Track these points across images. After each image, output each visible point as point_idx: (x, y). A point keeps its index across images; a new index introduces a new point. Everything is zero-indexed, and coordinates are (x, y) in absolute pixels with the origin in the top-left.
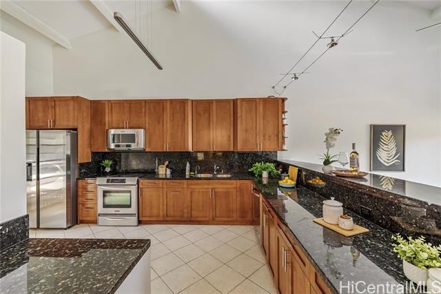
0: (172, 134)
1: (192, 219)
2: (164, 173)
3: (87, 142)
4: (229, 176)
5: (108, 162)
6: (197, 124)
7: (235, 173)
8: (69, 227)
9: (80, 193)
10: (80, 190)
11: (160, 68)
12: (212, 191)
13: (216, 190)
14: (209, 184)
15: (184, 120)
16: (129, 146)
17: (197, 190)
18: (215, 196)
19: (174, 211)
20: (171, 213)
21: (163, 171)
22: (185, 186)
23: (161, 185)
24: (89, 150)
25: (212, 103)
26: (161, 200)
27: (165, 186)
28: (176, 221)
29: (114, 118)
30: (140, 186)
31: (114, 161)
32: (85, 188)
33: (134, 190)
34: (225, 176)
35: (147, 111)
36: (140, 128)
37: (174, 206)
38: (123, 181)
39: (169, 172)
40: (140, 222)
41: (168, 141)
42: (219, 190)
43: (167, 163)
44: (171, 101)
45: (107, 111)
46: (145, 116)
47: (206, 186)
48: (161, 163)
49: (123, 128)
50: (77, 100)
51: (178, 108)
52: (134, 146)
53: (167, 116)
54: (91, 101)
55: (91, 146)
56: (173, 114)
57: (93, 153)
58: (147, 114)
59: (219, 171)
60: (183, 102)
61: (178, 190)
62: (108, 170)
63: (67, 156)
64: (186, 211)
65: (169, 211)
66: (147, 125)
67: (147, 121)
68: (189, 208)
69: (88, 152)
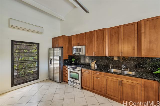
0: (97, 47)
1: (107, 95)
2: (94, 66)
3: (66, 52)
4: (134, 73)
5: (73, 60)
6: (111, 41)
7: (138, 71)
8: (60, 83)
9: (64, 71)
10: (64, 69)
11: (87, 12)
12: (120, 81)
13: (123, 82)
14: (118, 77)
15: (103, 39)
16: (79, 53)
17: (110, 79)
18: (123, 85)
19: (97, 87)
20: (95, 88)
21: (93, 65)
22: (103, 76)
23: (91, 73)
24: (67, 55)
25: (121, 27)
26: (91, 80)
27: (93, 74)
28: (98, 93)
29: (75, 42)
30: (82, 72)
31: (76, 59)
32: (65, 69)
33: (80, 73)
34: (130, 73)
35: (86, 37)
36: (83, 45)
37: (97, 85)
38: (76, 68)
39: (96, 66)
40: (82, 88)
41: (95, 51)
42: (126, 82)
43: (95, 61)
44: (97, 31)
45: (72, 39)
46: (85, 40)
47: (116, 78)
48: (93, 61)
49: (77, 46)
50: (63, 36)
51: (100, 34)
52: (81, 53)
53: (95, 39)
54: (68, 36)
55: (68, 53)
56: (98, 37)
57: (69, 56)
58: (86, 38)
59: (126, 69)
60: (103, 30)
61: (99, 77)
62: (73, 62)
63: (60, 56)
64: (103, 89)
65: (94, 87)
66: (86, 44)
67: (86, 42)
68: (105, 88)
69: (67, 56)
